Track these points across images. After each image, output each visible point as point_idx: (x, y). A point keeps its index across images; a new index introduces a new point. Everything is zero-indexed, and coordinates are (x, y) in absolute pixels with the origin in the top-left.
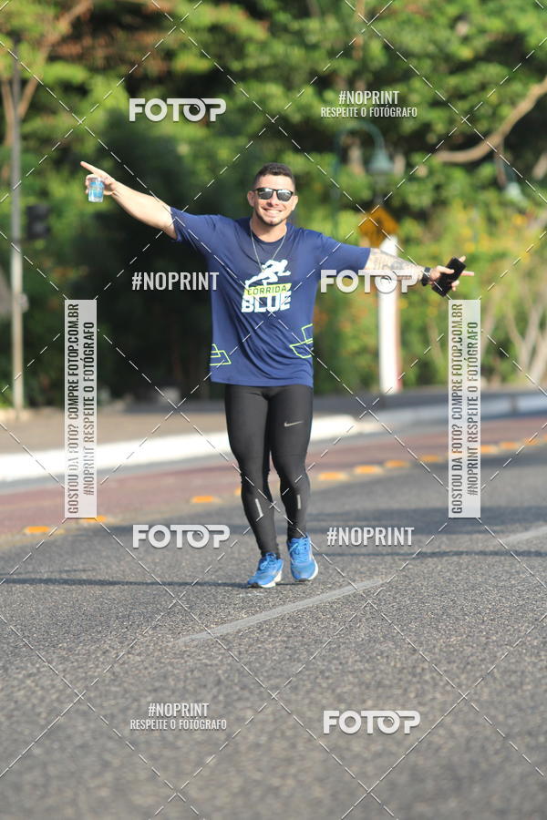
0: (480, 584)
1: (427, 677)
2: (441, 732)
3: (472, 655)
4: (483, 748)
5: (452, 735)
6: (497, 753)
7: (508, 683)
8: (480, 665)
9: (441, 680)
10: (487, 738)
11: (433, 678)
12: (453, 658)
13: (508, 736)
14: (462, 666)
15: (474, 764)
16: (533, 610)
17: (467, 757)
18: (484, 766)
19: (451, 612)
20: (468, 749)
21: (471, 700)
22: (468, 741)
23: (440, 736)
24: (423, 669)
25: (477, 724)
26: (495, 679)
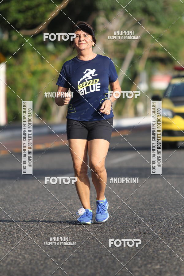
0: (36, 199)
1: (15, 236)
2: (20, 257)
3: (33, 227)
4: (36, 263)
5: (24, 258)
6: (42, 265)
7: (46, 238)
8: (36, 231)
9: (21, 237)
10: (38, 260)
11: (17, 236)
12: (25, 228)
13: (46, 258)
14: (29, 231)
15: (33, 269)
16: (57, 209)
17: (30, 267)
18: (36, 270)
19: (25, 210)
20: (30, 264)
21: (32, 244)
22: (31, 260)
23: (20, 259)
24: (14, 232)
25: (34, 254)
26: (42, 236)
